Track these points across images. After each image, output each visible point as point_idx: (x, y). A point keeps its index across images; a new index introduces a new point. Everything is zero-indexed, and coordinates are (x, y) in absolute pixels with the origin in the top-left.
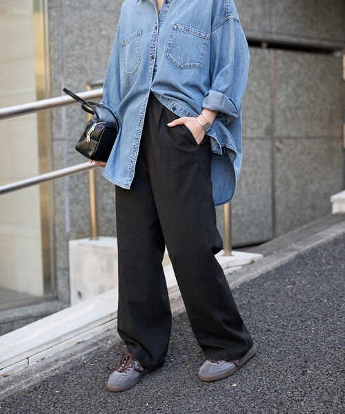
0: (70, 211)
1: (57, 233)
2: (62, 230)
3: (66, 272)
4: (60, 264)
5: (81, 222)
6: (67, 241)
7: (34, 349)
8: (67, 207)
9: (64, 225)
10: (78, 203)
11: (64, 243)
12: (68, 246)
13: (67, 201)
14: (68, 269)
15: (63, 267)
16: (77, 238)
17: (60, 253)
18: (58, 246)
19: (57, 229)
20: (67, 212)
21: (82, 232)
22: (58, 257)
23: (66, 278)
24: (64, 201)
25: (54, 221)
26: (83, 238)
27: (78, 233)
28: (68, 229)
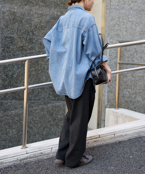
0: (108, 95)
1: (103, 105)
2: (104, 103)
4: (102, 118)
5: (112, 101)
6: (105, 108)
8: (106, 94)
9: (105, 101)
10: (111, 93)
11: (104, 109)
12: (105, 110)
13: (107, 91)
14: (105, 121)
16: (110, 108)
17: (103, 114)
18: (102, 110)
20: (106, 96)
21: (113, 105)
23: (104, 124)
24: (106, 91)
25: (102, 99)
26: (112, 108)
27: (110, 105)
28: (106, 103)
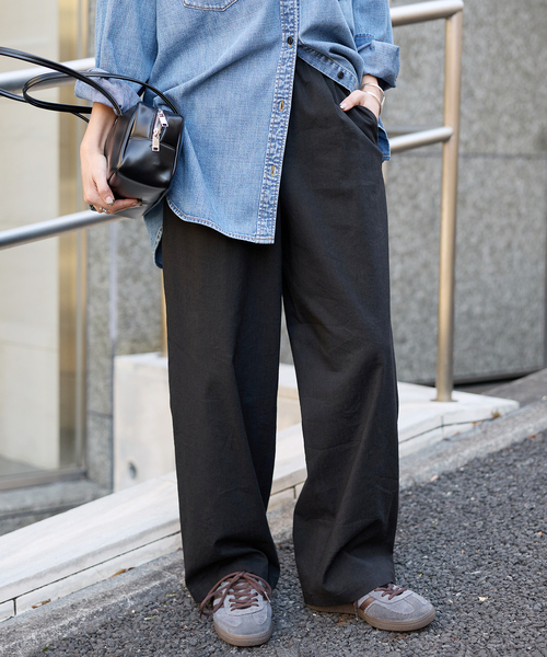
0: (120, 294)
1: (92, 341)
2: (101, 334)
3: (107, 422)
4: (95, 404)
5: (141, 319)
6: (112, 357)
7: (27, 580)
8: (113, 286)
9: (106, 324)
10: (136, 278)
11: (105, 362)
12: (112, 368)
13: (114, 275)
14: (111, 417)
15: (101, 410)
16: (133, 352)
17: (96, 382)
18: (93, 366)
19: (91, 331)
20: (114, 297)
21: (144, 339)
22: (91, 390)
23: (106, 434)
24: (108, 272)
25: (86, 314)
26: (144, 352)
27: (134, 341)
28: (114, 332)
